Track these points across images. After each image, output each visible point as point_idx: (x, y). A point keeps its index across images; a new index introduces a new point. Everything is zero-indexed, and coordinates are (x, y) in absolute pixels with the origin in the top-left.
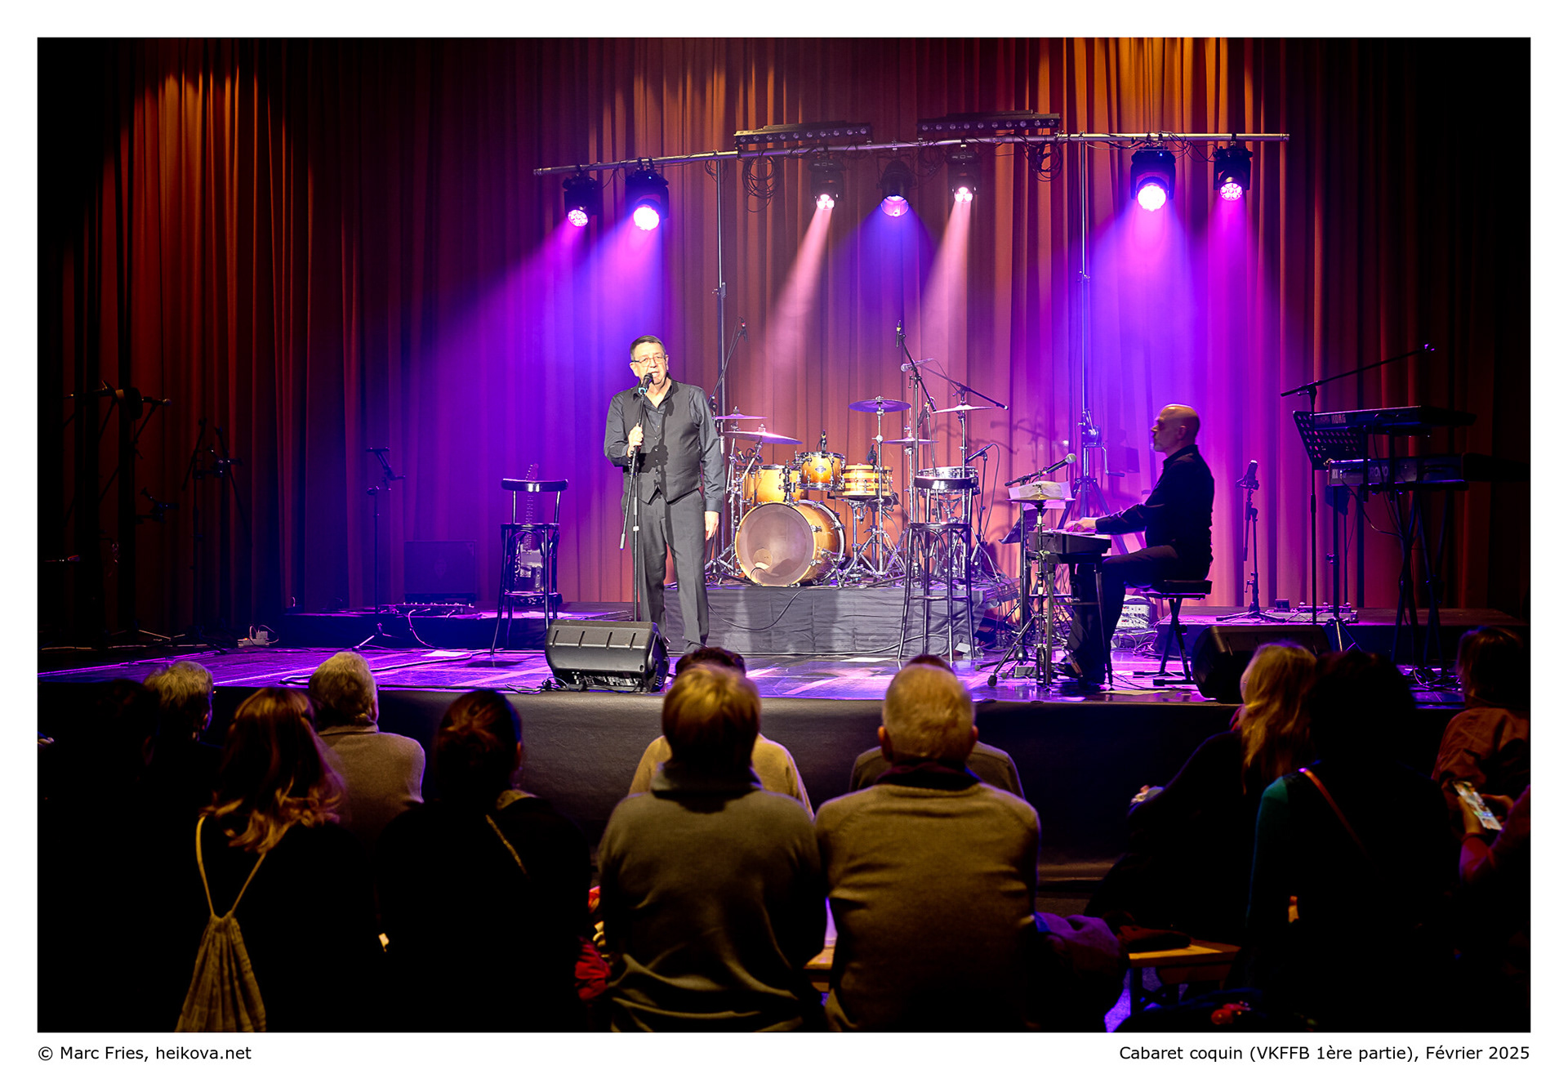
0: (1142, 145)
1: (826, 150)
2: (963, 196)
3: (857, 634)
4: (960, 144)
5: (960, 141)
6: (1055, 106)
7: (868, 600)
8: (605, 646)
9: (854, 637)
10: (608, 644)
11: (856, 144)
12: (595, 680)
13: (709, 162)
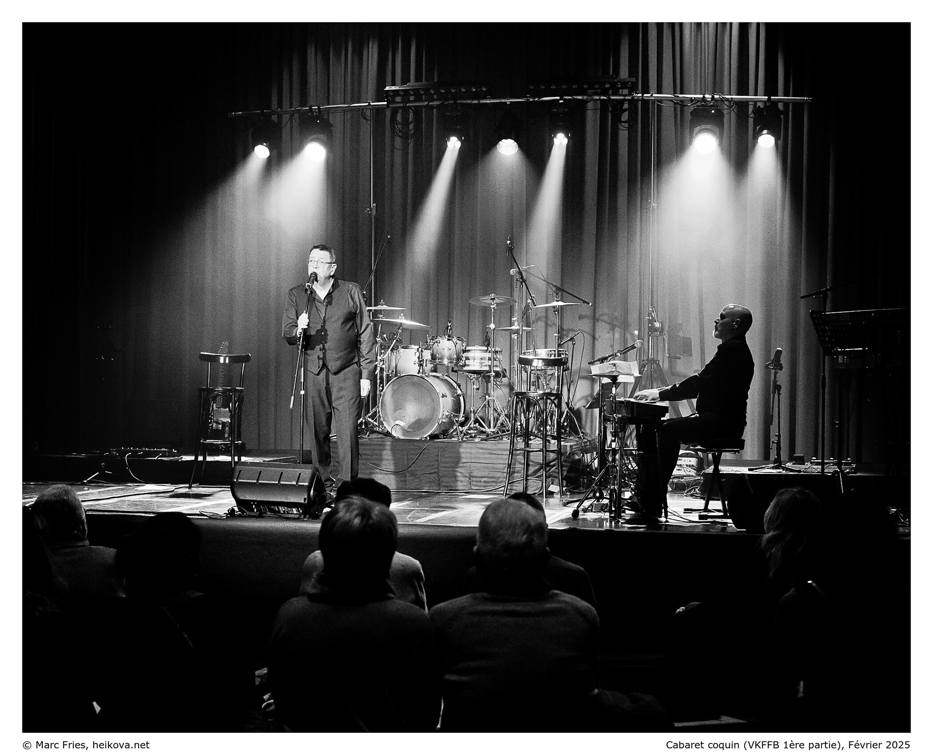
0: (698, 104)
1: (455, 103)
2: (561, 141)
3: (473, 477)
4: (558, 100)
5: (558, 98)
6: (633, 71)
7: (481, 451)
8: (277, 482)
9: (470, 479)
10: (279, 481)
11: (478, 99)
12: (268, 508)
13: (365, 110)
